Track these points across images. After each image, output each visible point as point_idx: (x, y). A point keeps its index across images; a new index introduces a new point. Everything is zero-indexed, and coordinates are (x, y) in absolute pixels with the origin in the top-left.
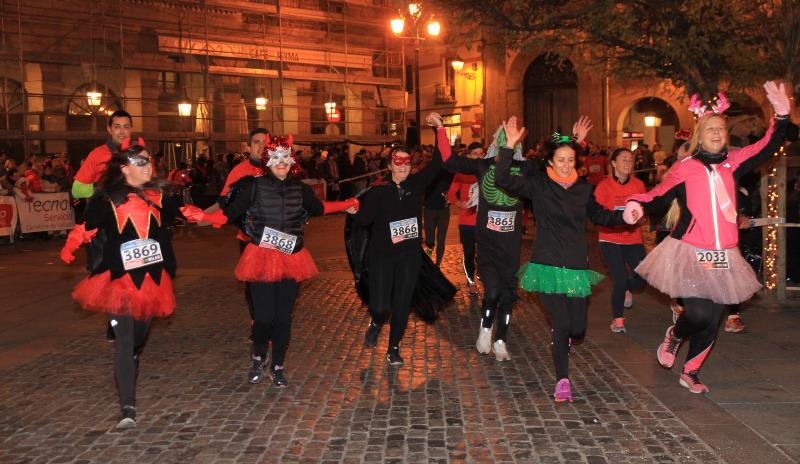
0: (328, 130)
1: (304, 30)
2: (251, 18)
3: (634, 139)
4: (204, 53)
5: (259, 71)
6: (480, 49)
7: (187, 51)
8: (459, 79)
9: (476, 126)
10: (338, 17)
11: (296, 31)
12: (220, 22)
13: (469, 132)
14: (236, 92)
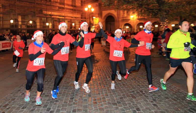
0: (72, 28)
1: (69, 10)
2: (60, 8)
3: (124, 30)
4: (51, 14)
5: (61, 17)
6: (98, 15)
7: (48, 14)
8: (94, 20)
9: (98, 28)
10: (75, 8)
11: (68, 10)
12: (54, 8)
13: (96, 29)
14: (57, 21)
